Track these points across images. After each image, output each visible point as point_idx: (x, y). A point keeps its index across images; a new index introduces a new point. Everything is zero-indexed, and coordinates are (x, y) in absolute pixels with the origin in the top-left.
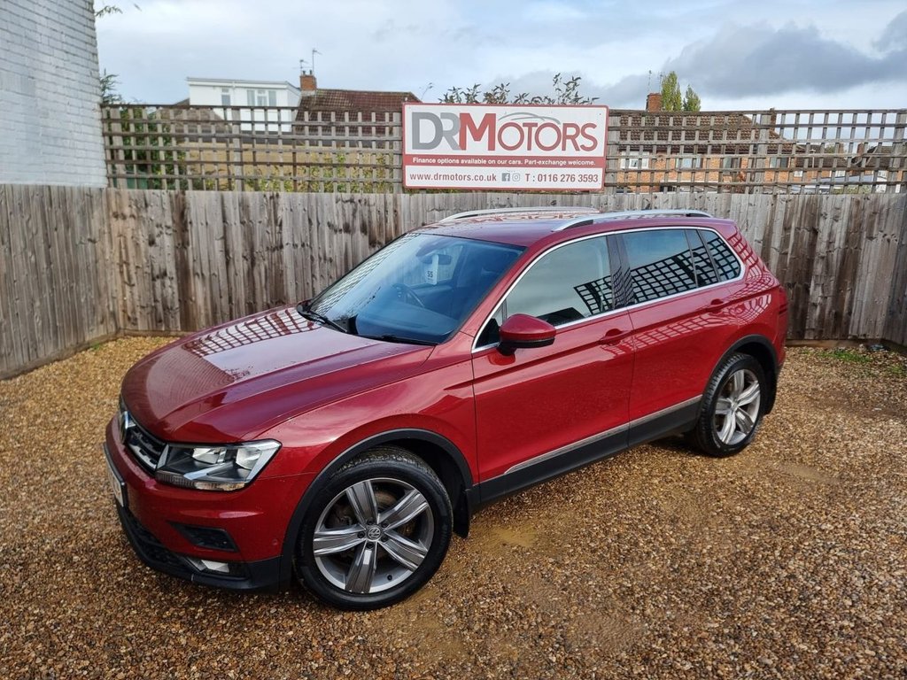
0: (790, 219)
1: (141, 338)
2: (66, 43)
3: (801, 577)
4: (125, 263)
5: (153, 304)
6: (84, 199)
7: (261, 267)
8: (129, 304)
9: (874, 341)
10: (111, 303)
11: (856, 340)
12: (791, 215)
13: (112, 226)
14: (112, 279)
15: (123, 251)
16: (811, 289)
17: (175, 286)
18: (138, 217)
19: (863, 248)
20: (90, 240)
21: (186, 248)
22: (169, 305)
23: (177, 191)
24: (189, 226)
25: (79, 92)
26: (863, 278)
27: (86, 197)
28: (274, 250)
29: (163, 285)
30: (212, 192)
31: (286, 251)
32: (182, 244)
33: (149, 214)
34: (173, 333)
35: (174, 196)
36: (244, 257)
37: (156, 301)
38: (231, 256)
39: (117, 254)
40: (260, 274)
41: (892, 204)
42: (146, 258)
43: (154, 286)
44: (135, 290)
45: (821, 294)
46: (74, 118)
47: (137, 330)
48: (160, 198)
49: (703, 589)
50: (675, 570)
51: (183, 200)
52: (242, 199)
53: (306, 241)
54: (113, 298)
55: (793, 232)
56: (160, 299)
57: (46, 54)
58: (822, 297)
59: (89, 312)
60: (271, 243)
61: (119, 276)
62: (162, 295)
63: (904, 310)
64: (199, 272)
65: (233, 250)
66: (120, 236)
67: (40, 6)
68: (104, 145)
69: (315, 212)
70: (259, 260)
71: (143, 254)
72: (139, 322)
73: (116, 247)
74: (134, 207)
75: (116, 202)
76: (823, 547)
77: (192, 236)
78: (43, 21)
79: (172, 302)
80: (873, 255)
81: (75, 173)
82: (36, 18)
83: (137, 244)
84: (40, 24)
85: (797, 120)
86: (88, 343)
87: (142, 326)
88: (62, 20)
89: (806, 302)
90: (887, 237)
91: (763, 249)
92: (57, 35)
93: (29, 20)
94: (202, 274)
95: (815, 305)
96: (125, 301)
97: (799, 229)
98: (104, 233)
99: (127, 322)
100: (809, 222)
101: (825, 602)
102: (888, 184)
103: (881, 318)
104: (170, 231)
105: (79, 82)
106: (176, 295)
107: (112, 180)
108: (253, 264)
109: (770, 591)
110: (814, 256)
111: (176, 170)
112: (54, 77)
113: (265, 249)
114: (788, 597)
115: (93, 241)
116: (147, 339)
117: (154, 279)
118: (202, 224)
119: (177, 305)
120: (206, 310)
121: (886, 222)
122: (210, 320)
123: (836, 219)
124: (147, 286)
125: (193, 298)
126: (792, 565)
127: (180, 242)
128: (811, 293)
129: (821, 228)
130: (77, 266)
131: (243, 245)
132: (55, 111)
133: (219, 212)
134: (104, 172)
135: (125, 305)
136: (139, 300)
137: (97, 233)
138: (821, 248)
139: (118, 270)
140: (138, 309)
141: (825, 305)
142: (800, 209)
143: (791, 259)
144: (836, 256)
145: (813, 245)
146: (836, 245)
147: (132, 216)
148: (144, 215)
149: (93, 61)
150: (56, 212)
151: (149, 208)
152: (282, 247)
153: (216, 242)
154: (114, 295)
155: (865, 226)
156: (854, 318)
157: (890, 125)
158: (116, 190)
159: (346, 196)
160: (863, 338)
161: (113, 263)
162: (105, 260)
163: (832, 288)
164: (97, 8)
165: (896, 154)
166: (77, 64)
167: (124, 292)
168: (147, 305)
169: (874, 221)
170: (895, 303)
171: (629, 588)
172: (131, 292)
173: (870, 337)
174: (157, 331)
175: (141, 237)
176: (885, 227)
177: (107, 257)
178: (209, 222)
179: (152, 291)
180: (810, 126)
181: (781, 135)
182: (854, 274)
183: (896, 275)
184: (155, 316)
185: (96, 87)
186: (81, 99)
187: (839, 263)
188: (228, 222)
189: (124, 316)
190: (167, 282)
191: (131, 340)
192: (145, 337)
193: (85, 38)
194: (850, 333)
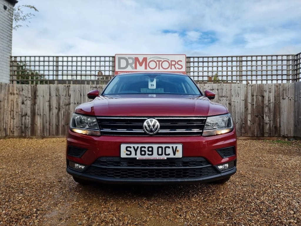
0: (253, 92)
1: (14, 139)
3: (267, 202)
4: (12, 111)
5: (21, 126)
7: (62, 112)
8: (12, 125)
9: (291, 137)
10: (4, 125)
11: (284, 137)
12: (254, 90)
13: (9, 97)
14: (6, 116)
15: (12, 106)
16: (265, 117)
17: (30, 119)
18: (19, 94)
19: (281, 102)
22: (27, 126)
23: (34, 85)
24: (37, 97)
25: (2, 51)
26: (283, 113)
28: (67, 105)
29: (25, 119)
30: (47, 85)
31: (71, 106)
32: (34, 104)
33: (23, 93)
34: (27, 137)
35: (32, 87)
36: (56, 108)
37: (22, 124)
38: (51, 107)
39: (10, 108)
40: (61, 114)
41: (289, 86)
42: (20, 108)
43: (22, 120)
44: (15, 121)
45: (268, 119)
47: (14, 136)
48: (28, 88)
49: (218, 208)
50: (205, 201)
51: (36, 88)
52: (57, 87)
53: (79, 101)
54: (6, 123)
55: (255, 97)
56: (23, 124)
58: (269, 120)
60: (66, 103)
61: (9, 116)
62: (25, 122)
63: (300, 124)
64: (39, 114)
65: (52, 105)
66: (12, 101)
68: (10, 70)
69: (83, 92)
70: (61, 109)
71: (19, 107)
72: (15, 133)
73: (10, 105)
74: (18, 91)
75: (12, 89)
76: (277, 192)
77: (38, 101)
79: (28, 125)
80: (286, 105)
83: (18, 104)
85: (252, 59)
89: (263, 122)
90: (289, 98)
91: (245, 103)
94: (40, 114)
95: (267, 123)
97: (257, 96)
98: (5, 99)
99: (11, 133)
100: (260, 93)
101: (280, 212)
102: (287, 80)
103: (292, 128)
104: (30, 99)
105: (3, 48)
106: (30, 123)
107: (11, 82)
108: (59, 110)
109: (252, 209)
110: (264, 105)
111: (35, 78)
113: (64, 105)
114: (261, 210)
116: (17, 139)
117: (22, 117)
118: (42, 96)
119: (30, 126)
120: (41, 128)
121: (288, 93)
122: (42, 132)
123: (270, 92)
124: (19, 119)
125: (36, 123)
126: (262, 198)
127: (33, 103)
128: (265, 119)
129: (265, 95)
131: (56, 104)
133: (48, 92)
134: (9, 79)
135: (10, 126)
136: (16, 124)
137: (2, 99)
138: (266, 102)
139: (9, 113)
140: (15, 128)
141: (270, 124)
142: (256, 89)
143: (255, 106)
144: (272, 105)
145: (263, 101)
146: (271, 101)
147: (17, 94)
148: (21, 93)
149: (10, 42)
151: (23, 91)
152: (70, 104)
153: (46, 103)
154: (7, 122)
155: (281, 94)
156: (282, 128)
157: (285, 60)
158: (12, 85)
159: (94, 86)
160: (286, 136)
161: (7, 110)
162: (4, 109)
163: (272, 117)
164: (13, 26)
165: (288, 70)
166: (3, 42)
167: (11, 121)
168: (19, 126)
169: (284, 93)
170: (296, 122)
171: (180, 208)
172: (13, 121)
173: (289, 136)
174: (21, 136)
175: (19, 102)
176: (288, 95)
177: (5, 108)
178: (44, 95)
179: (21, 121)
180: (257, 61)
181: (247, 64)
182: (280, 112)
183: (295, 112)
184: (21, 130)
185: (10, 51)
186: (3, 53)
187: (273, 108)
188: (51, 95)
189: (10, 131)
190: (27, 117)
191: (11, 139)
192: (16, 138)
193: (8, 35)
194: (281, 134)
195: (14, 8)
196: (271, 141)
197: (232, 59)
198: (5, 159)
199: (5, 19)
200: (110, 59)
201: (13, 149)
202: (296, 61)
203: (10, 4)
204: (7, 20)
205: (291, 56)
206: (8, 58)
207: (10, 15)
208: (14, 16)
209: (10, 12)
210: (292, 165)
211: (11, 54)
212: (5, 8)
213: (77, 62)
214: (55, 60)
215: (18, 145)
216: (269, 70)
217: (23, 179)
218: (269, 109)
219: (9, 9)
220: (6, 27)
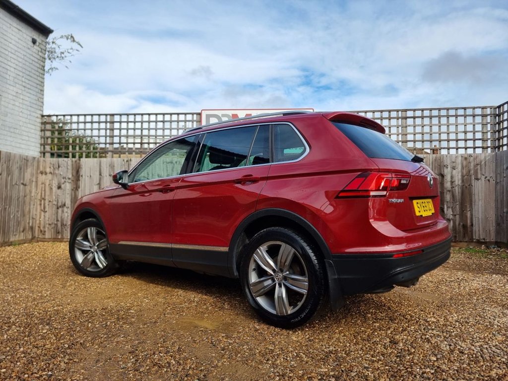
1: (46, 243)
2: (25, 82)
4: (43, 199)
5: (56, 223)
6: (22, 161)
8: (42, 222)
9: (491, 243)
10: (31, 221)
11: (479, 242)
13: (38, 179)
15: (43, 192)
16: (445, 210)
17: (69, 212)
18: (54, 173)
19: (473, 185)
20: (23, 184)
21: (77, 190)
22: (65, 223)
23: (76, 159)
24: (81, 177)
25: (29, 107)
26: (477, 203)
27: (23, 160)
29: (63, 211)
30: (95, 159)
32: (76, 188)
33: (60, 172)
34: (65, 240)
35: (74, 162)
37: (57, 221)
39: (40, 194)
42: (55, 196)
43: (57, 212)
44: (47, 214)
45: (452, 213)
46: (24, 120)
47: (45, 238)
48: (67, 163)
49: (326, 350)
51: (79, 163)
52: (111, 162)
54: (33, 218)
56: (60, 219)
57: (12, 85)
58: (453, 215)
59: (15, 224)
61: (39, 207)
62: (62, 217)
63: (505, 222)
66: (42, 184)
67: (12, 62)
68: (41, 136)
71: (54, 194)
72: (47, 233)
73: (39, 190)
74: (52, 168)
75: (43, 166)
77: (82, 184)
78: (12, 70)
79: (67, 221)
80: (481, 189)
81: (19, 148)
82: (8, 68)
83: (51, 188)
84: (10, 71)
85: (422, 114)
86: (11, 242)
87: (48, 236)
88: (24, 71)
90: (487, 178)
92: (20, 78)
93: (3, 68)
95: (449, 220)
96: (40, 221)
98: (33, 181)
99: (40, 234)
100: (438, 170)
102: (483, 148)
103: (492, 228)
104: (70, 181)
105: (30, 102)
106: (70, 217)
107: (42, 154)
110: (443, 190)
111: (77, 148)
112: (14, 97)
115: (25, 185)
117: (58, 208)
118: (88, 176)
119: (69, 223)
121: (485, 170)
123: (454, 168)
124: (54, 212)
127: (75, 186)
128: (445, 212)
129: (445, 174)
130: (11, 197)
132: (12, 114)
133: (98, 169)
134: (39, 150)
135: (40, 223)
136: (48, 220)
137: (28, 181)
138: (448, 185)
139: (39, 203)
140: (47, 226)
141: (456, 220)
142: (431, 163)
144: (457, 190)
145: (442, 184)
146: (456, 183)
147: (51, 173)
148: (57, 172)
149: (41, 94)
150: (2, 165)
151: (60, 168)
153: (95, 186)
154: (34, 217)
155: (472, 172)
156: (475, 228)
157: (478, 115)
158: (44, 159)
160: (483, 241)
161: (36, 199)
162: (31, 197)
163: (458, 209)
164: (46, 68)
165: (485, 131)
166: (30, 93)
167: (40, 215)
168: (52, 223)
169: (477, 169)
170: (500, 218)
171: (271, 350)
172: (44, 216)
173: (488, 241)
174: (56, 238)
175: (54, 184)
176: (485, 172)
177: (33, 195)
178: (92, 175)
179: (56, 215)
180: (431, 117)
181: (414, 122)
182: (471, 201)
183: (496, 200)
184: (56, 230)
185: (41, 106)
186: (30, 111)
187: (460, 194)
188: (102, 175)
189: (38, 230)
190: (65, 209)
191: (40, 243)
192: (48, 242)
193: (38, 82)
194: (474, 238)
195: (47, 40)
196: (457, 248)
197: (390, 115)
198: (29, 274)
199: (33, 59)
200: (193, 118)
201: (41, 259)
202: (497, 117)
203: (42, 35)
204: (36, 60)
205: (489, 109)
206: (37, 117)
207: (41, 52)
208: (47, 53)
209: (42, 47)
210: (470, 290)
211: (42, 111)
212: (34, 42)
213: (142, 122)
214: (108, 120)
215: (50, 253)
216: (451, 132)
217: (52, 304)
218: (453, 196)
219: (39, 43)
220: (35, 70)
